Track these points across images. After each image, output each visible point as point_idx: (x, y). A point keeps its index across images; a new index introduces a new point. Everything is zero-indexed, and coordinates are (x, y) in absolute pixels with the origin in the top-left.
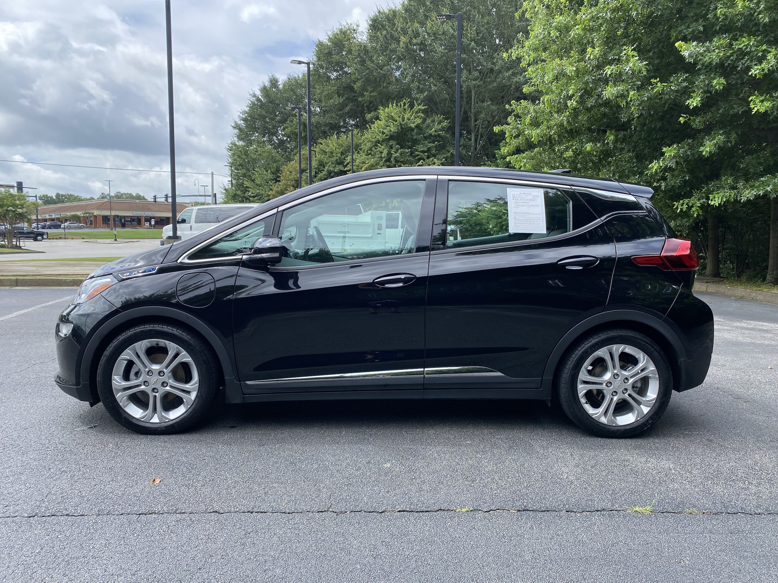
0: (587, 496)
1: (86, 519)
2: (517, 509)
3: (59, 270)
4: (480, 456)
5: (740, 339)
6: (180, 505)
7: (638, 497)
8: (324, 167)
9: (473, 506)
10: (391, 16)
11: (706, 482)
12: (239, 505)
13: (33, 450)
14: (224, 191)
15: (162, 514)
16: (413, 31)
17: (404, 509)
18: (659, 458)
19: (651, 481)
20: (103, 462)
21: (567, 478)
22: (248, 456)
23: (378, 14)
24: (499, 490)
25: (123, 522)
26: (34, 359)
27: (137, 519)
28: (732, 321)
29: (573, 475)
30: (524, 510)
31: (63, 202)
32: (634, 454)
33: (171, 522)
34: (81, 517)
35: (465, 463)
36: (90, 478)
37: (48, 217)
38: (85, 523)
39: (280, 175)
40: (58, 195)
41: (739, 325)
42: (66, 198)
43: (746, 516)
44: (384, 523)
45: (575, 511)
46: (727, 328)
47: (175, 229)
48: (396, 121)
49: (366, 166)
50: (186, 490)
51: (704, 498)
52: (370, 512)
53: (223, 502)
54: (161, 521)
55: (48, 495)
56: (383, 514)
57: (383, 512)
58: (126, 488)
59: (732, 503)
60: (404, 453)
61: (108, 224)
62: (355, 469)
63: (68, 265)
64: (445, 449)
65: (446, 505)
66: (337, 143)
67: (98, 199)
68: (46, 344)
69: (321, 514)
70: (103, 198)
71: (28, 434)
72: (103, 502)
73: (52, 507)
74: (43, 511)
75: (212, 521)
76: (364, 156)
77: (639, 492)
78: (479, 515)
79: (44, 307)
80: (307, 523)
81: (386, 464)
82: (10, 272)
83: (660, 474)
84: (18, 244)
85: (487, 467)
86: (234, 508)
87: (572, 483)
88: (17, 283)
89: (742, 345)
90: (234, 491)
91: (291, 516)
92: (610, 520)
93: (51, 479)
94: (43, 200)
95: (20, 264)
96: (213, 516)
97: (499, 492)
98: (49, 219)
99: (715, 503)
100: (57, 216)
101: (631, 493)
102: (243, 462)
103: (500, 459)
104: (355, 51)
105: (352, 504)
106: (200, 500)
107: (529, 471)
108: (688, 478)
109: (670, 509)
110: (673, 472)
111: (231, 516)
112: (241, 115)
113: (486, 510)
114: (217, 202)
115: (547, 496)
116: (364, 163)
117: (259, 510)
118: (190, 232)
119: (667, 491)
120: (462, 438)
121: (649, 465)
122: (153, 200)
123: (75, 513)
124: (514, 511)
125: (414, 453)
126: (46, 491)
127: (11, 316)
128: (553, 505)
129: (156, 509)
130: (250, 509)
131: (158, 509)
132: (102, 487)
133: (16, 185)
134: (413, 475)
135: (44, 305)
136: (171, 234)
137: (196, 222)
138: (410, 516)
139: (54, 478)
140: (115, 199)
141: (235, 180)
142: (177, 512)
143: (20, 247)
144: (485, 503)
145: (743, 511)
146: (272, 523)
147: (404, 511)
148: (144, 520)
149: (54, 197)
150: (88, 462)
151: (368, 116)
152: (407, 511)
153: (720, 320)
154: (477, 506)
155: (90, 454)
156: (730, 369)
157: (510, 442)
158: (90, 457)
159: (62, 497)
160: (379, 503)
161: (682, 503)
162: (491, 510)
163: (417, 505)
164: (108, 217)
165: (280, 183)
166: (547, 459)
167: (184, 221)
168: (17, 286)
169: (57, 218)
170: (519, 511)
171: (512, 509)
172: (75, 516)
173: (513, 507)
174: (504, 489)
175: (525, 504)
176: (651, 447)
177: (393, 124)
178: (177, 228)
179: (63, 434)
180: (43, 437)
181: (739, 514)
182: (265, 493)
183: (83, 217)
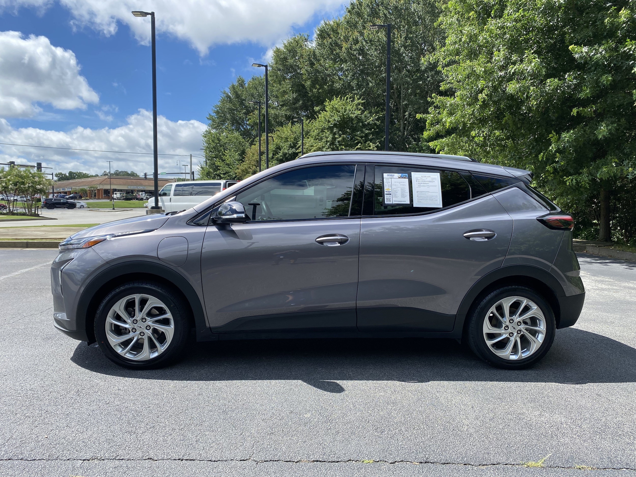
0: (485, 449)
1: (37, 463)
2: (419, 461)
3: (63, 235)
4: (391, 408)
5: (628, 298)
6: (120, 452)
7: (532, 451)
8: (280, 150)
9: (380, 457)
10: (335, 28)
11: (594, 436)
12: (172, 452)
13: (7, 396)
14: (201, 169)
15: (103, 460)
16: (353, 39)
17: (318, 459)
18: (552, 412)
19: (543, 435)
20: (63, 408)
21: (467, 430)
22: (188, 404)
23: (324, 26)
24: (404, 442)
25: (68, 468)
26: (26, 312)
27: (81, 465)
28: (621, 281)
29: (473, 428)
30: (426, 462)
31: (74, 178)
32: (529, 408)
33: (109, 469)
34: (33, 462)
35: (377, 414)
36: (48, 424)
37: (62, 191)
38: (35, 467)
39: (245, 157)
40: (71, 173)
41: (627, 285)
42: (77, 175)
43: (631, 471)
44: (297, 473)
45: (472, 464)
46: (616, 288)
47: (157, 201)
48: (339, 112)
49: (315, 148)
50: (129, 437)
51: (592, 453)
52: (287, 462)
53: (159, 449)
54: (101, 467)
55: (9, 439)
56: (298, 463)
57: (298, 462)
58: (77, 434)
59: (617, 459)
60: (323, 403)
61: (108, 196)
62: (278, 418)
63: (70, 230)
64: (360, 401)
65: (355, 455)
66: (291, 130)
67: (101, 176)
68: (39, 299)
69: (243, 462)
70: (105, 175)
71: (6, 381)
72: (54, 447)
73: (10, 451)
74: (2, 454)
75: (145, 468)
76: (312, 141)
77: (533, 446)
78: (385, 466)
79: (44, 266)
80: (229, 472)
81: (306, 414)
82: (23, 236)
83: (552, 427)
84: (37, 213)
85: (396, 418)
86: (167, 455)
87: (471, 435)
88: (27, 245)
89: (629, 303)
90: (170, 438)
91: (216, 464)
92: (504, 474)
93: (15, 424)
94: (59, 177)
95: (33, 229)
96: (147, 463)
97: (404, 443)
98: (63, 192)
99: (602, 459)
100: (69, 190)
101: (525, 447)
102: (183, 410)
103: (408, 411)
104: (305, 56)
105: (272, 453)
106: (139, 447)
107: (433, 423)
108: (578, 432)
109: (560, 464)
110: (565, 426)
111: (163, 463)
112: (214, 108)
113: (391, 462)
114: (195, 178)
115: (448, 448)
116: (312, 146)
117: (188, 458)
118: (169, 203)
119: (558, 445)
120: (377, 389)
121: (543, 419)
122: (144, 177)
123: (28, 457)
124: (416, 463)
125: (332, 404)
126: (8, 436)
127: (17, 273)
128: (453, 458)
129: (99, 455)
130: (181, 457)
131: (101, 455)
132: (57, 433)
133: (36, 166)
134: (329, 425)
135: (45, 264)
136: (154, 205)
137: (175, 195)
138: (322, 466)
139: (18, 423)
140: (114, 176)
141: (209, 160)
142: (117, 458)
143: (38, 215)
144: (391, 454)
145: (628, 467)
146: (198, 472)
147: (317, 461)
148: (87, 466)
149: (68, 175)
150: (49, 408)
151: (317, 109)
152: (320, 461)
153: (610, 280)
154: (383, 457)
155: (54, 400)
156: (619, 326)
157: (419, 394)
158: (52, 403)
159: (20, 442)
160: (295, 453)
161: (572, 457)
162: (395, 462)
163: (329, 455)
164: (109, 190)
165: (245, 163)
166: (450, 411)
167: (165, 194)
168: (27, 247)
169: (69, 191)
170: (421, 463)
171: (415, 461)
172: (28, 460)
173: (416, 459)
174: (409, 440)
175: (427, 456)
176: (545, 401)
177: (337, 114)
178: (158, 200)
179: (35, 381)
180: (18, 384)
181: (624, 469)
182: (196, 441)
183: (89, 190)
